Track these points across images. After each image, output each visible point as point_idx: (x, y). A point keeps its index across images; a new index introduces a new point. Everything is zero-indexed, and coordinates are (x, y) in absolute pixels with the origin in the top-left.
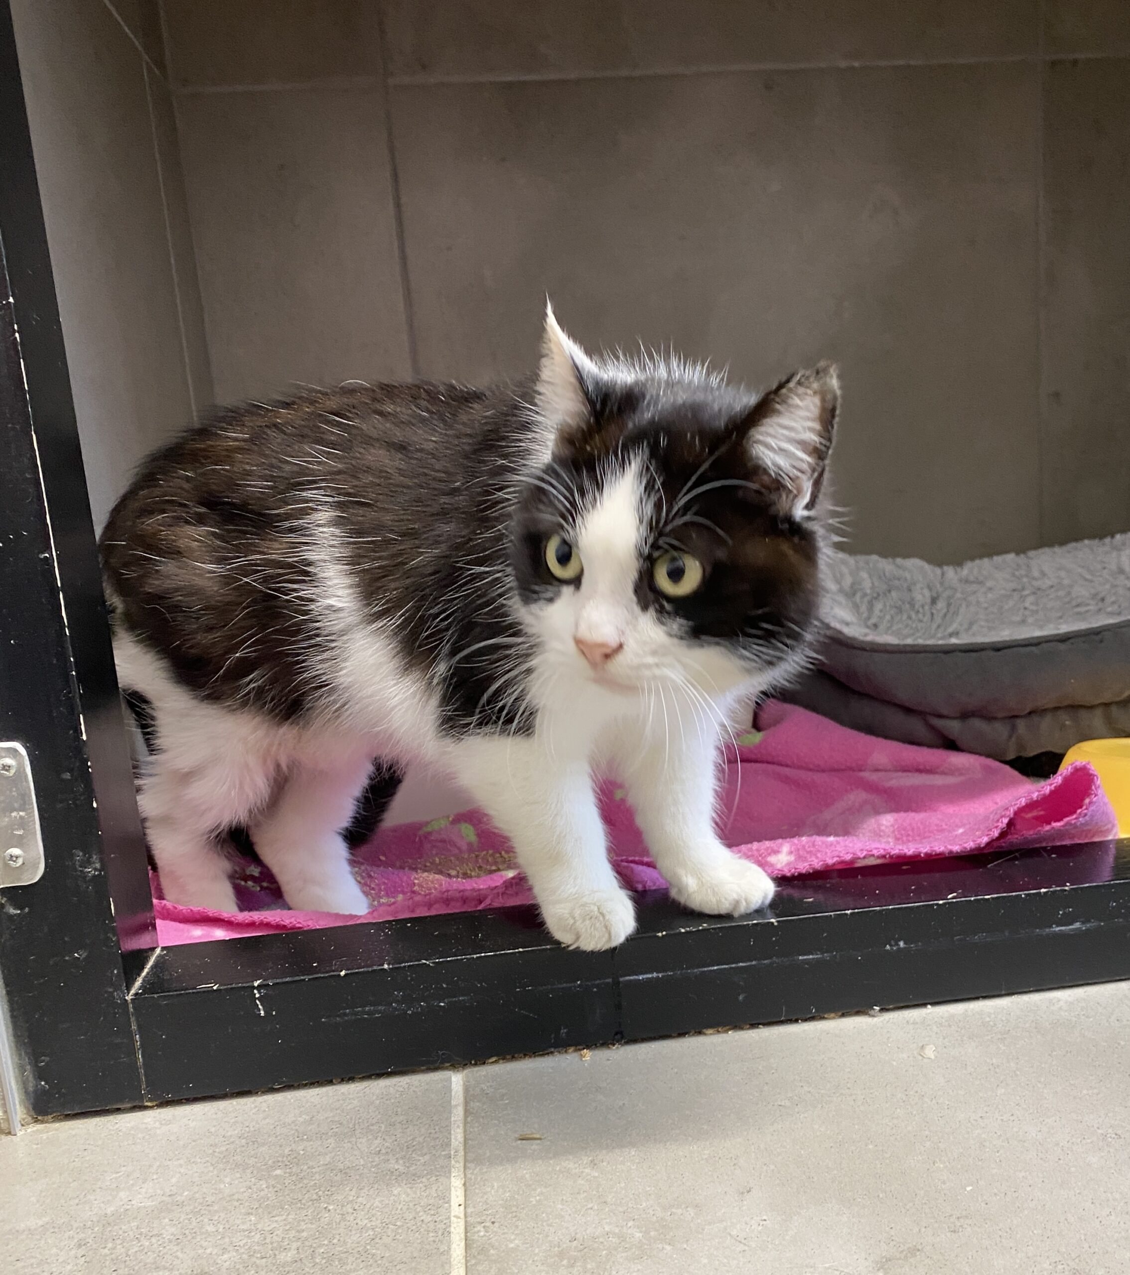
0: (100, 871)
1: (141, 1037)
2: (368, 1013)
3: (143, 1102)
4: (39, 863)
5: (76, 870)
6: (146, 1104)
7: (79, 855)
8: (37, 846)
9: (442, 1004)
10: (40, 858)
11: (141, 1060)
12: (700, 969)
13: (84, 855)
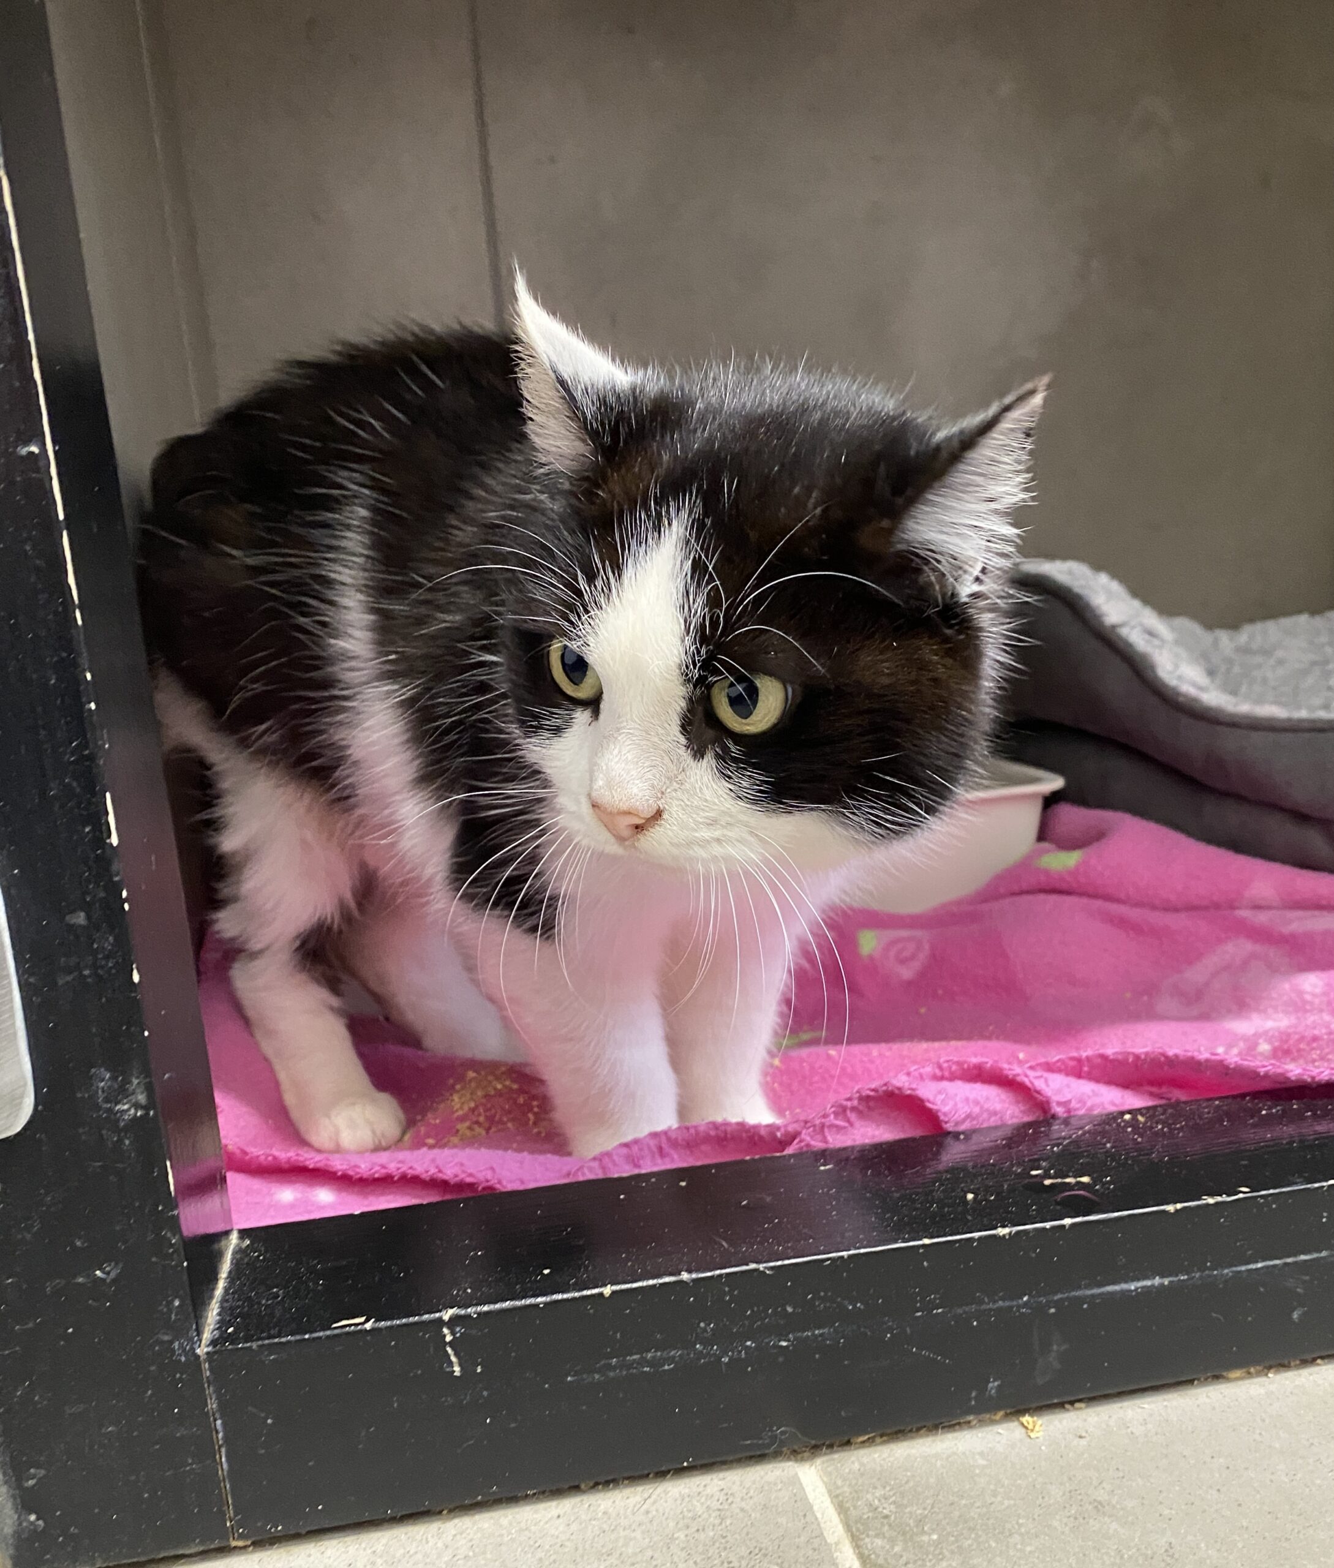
0: (146, 1108)
1: (224, 1424)
2: (649, 1363)
3: (228, 1540)
4: (22, 1096)
5: (98, 1108)
6: (234, 1544)
7: (103, 1080)
8: (19, 1063)
9: (784, 1344)
10: (25, 1085)
11: (225, 1466)
12: (1234, 1269)
13: (114, 1078)
